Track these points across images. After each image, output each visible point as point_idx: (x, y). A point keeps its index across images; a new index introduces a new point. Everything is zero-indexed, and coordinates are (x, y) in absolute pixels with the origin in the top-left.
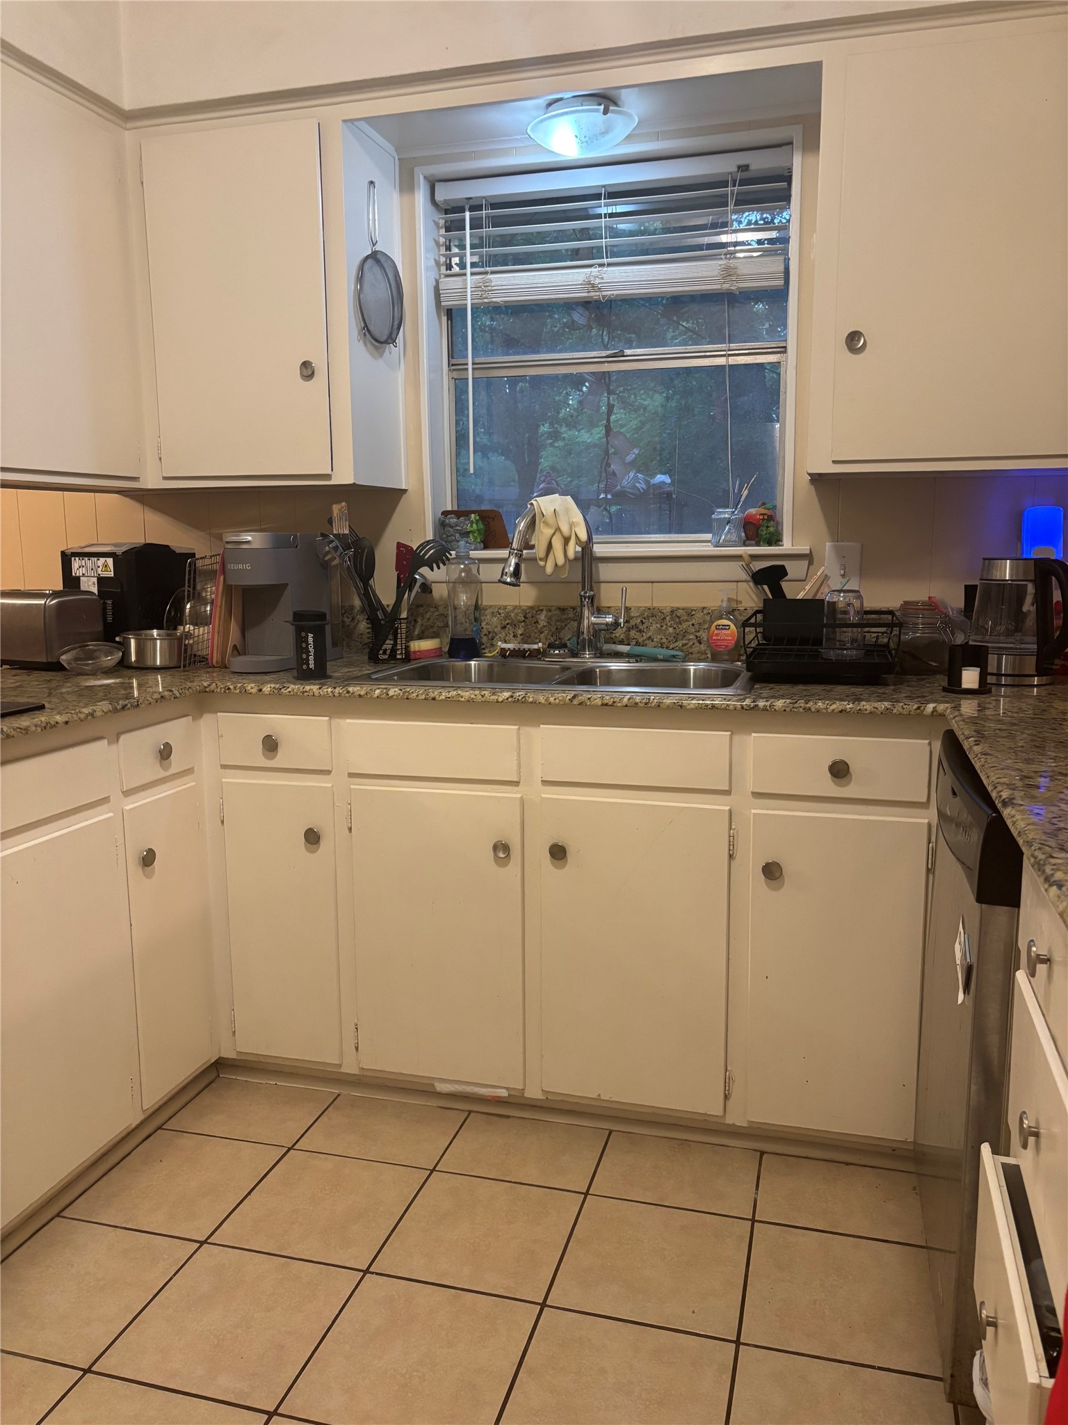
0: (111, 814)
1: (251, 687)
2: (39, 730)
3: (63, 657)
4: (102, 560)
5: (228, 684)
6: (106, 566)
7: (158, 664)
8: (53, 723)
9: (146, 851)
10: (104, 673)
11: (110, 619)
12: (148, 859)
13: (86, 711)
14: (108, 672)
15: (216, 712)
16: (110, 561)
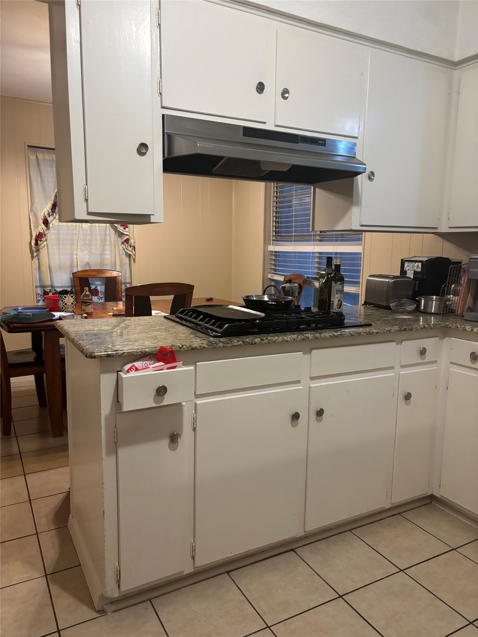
0: (394, 374)
1: (468, 328)
2: (365, 334)
3: (391, 304)
4: (417, 264)
5: (458, 325)
6: (418, 266)
7: (433, 311)
8: (371, 332)
9: (407, 393)
10: (407, 313)
11: (416, 289)
12: (408, 397)
13: (387, 329)
14: (410, 313)
15: (452, 337)
16: (420, 264)
